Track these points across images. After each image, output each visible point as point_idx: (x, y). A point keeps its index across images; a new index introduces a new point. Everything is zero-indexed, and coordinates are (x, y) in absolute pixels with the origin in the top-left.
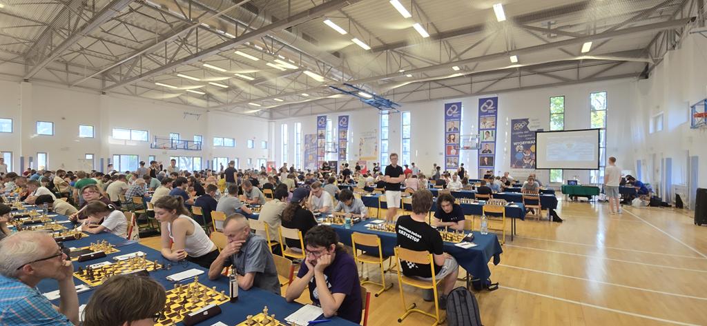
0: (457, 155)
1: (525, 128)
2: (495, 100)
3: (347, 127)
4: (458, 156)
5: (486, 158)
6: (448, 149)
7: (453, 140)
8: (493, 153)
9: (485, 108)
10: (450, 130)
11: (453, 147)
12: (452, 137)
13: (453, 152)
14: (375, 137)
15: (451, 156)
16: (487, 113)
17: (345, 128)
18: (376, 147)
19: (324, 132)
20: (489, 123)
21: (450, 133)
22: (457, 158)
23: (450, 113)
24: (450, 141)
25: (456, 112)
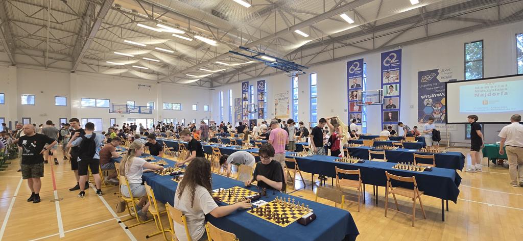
0: (360, 111)
1: (435, 80)
2: (399, 53)
3: (264, 90)
5: (390, 114)
7: (356, 96)
8: (397, 108)
9: (387, 62)
10: (352, 87)
11: (356, 104)
12: (355, 93)
13: (356, 108)
14: (287, 98)
15: (354, 113)
16: (390, 67)
17: (262, 91)
18: (288, 106)
19: (247, 95)
20: (393, 77)
21: (353, 90)
22: (360, 114)
23: (352, 70)
24: (353, 98)
25: (359, 69)
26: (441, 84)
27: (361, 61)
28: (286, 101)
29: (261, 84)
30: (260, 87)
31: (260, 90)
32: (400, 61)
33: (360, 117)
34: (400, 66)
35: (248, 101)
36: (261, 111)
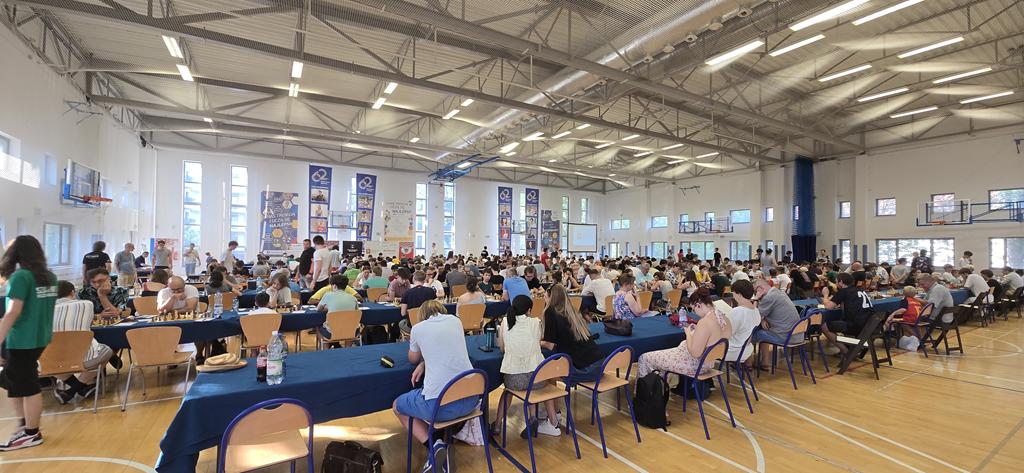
1: (550, 219)
3: (374, 193)
4: (510, 240)
5: (531, 243)
6: (501, 232)
7: (506, 223)
8: (536, 238)
9: (530, 197)
10: (503, 213)
11: (505, 231)
12: (504, 220)
13: (506, 235)
14: (409, 212)
16: (531, 202)
17: (368, 192)
19: (325, 193)
20: (533, 211)
21: (503, 217)
22: (509, 242)
23: (503, 196)
24: (503, 225)
25: (508, 197)
26: (552, 222)
28: (409, 215)
29: (367, 181)
30: (363, 185)
31: (364, 191)
32: (538, 199)
33: (508, 245)
34: (537, 203)
35: (328, 204)
36: (366, 227)
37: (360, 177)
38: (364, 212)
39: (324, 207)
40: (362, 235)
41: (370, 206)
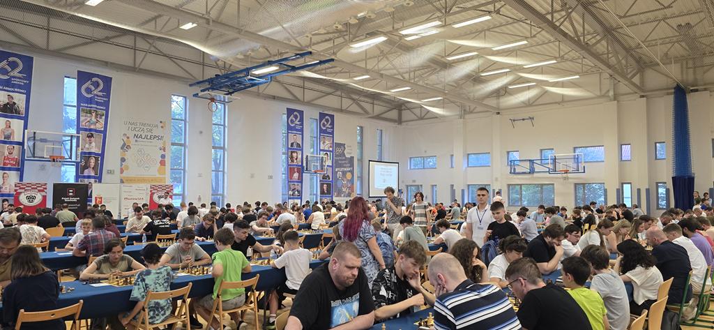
0: (301, 180)
1: (343, 154)
2: (332, 117)
3: (107, 104)
4: (302, 182)
5: (325, 185)
7: (296, 159)
8: (331, 180)
9: (324, 125)
10: (292, 144)
11: (296, 170)
12: (295, 155)
13: (296, 175)
14: (160, 137)
15: (293, 182)
17: (97, 103)
18: (163, 156)
19: (19, 99)
20: (328, 143)
21: (293, 149)
22: (300, 184)
23: (292, 122)
24: (293, 161)
25: (298, 123)
26: (346, 159)
27: (301, 113)
28: (160, 144)
29: (97, 85)
30: (88, 90)
31: (90, 101)
32: (333, 128)
33: (300, 189)
34: (332, 133)
35: (26, 119)
36: (92, 161)
37: (82, 78)
38: (92, 136)
39: (17, 124)
40: (86, 173)
41: (100, 126)
